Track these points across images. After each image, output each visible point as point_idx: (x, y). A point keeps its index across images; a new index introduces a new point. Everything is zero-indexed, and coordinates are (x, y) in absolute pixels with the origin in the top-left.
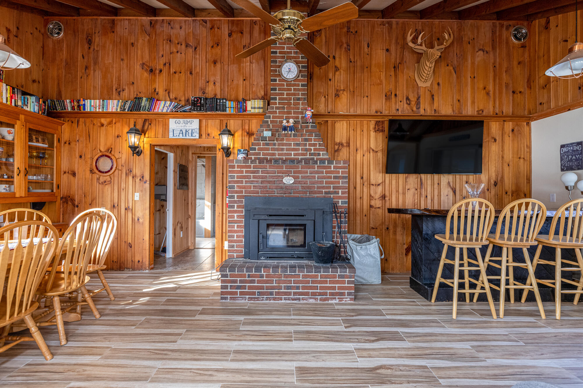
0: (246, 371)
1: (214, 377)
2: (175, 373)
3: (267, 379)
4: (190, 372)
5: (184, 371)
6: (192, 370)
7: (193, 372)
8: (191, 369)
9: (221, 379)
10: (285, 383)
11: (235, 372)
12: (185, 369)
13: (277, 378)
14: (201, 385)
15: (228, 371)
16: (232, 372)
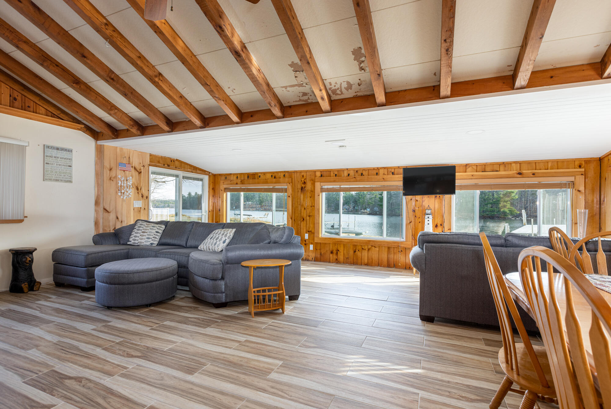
0: (238, 383)
1: (271, 385)
2: (307, 399)
3: (227, 372)
4: (291, 396)
5: (297, 399)
6: (289, 397)
7: (288, 395)
8: (290, 399)
9: (266, 382)
10: (217, 366)
11: (249, 385)
12: (296, 401)
13: (218, 371)
14: (284, 381)
15: (255, 387)
16: (251, 386)
